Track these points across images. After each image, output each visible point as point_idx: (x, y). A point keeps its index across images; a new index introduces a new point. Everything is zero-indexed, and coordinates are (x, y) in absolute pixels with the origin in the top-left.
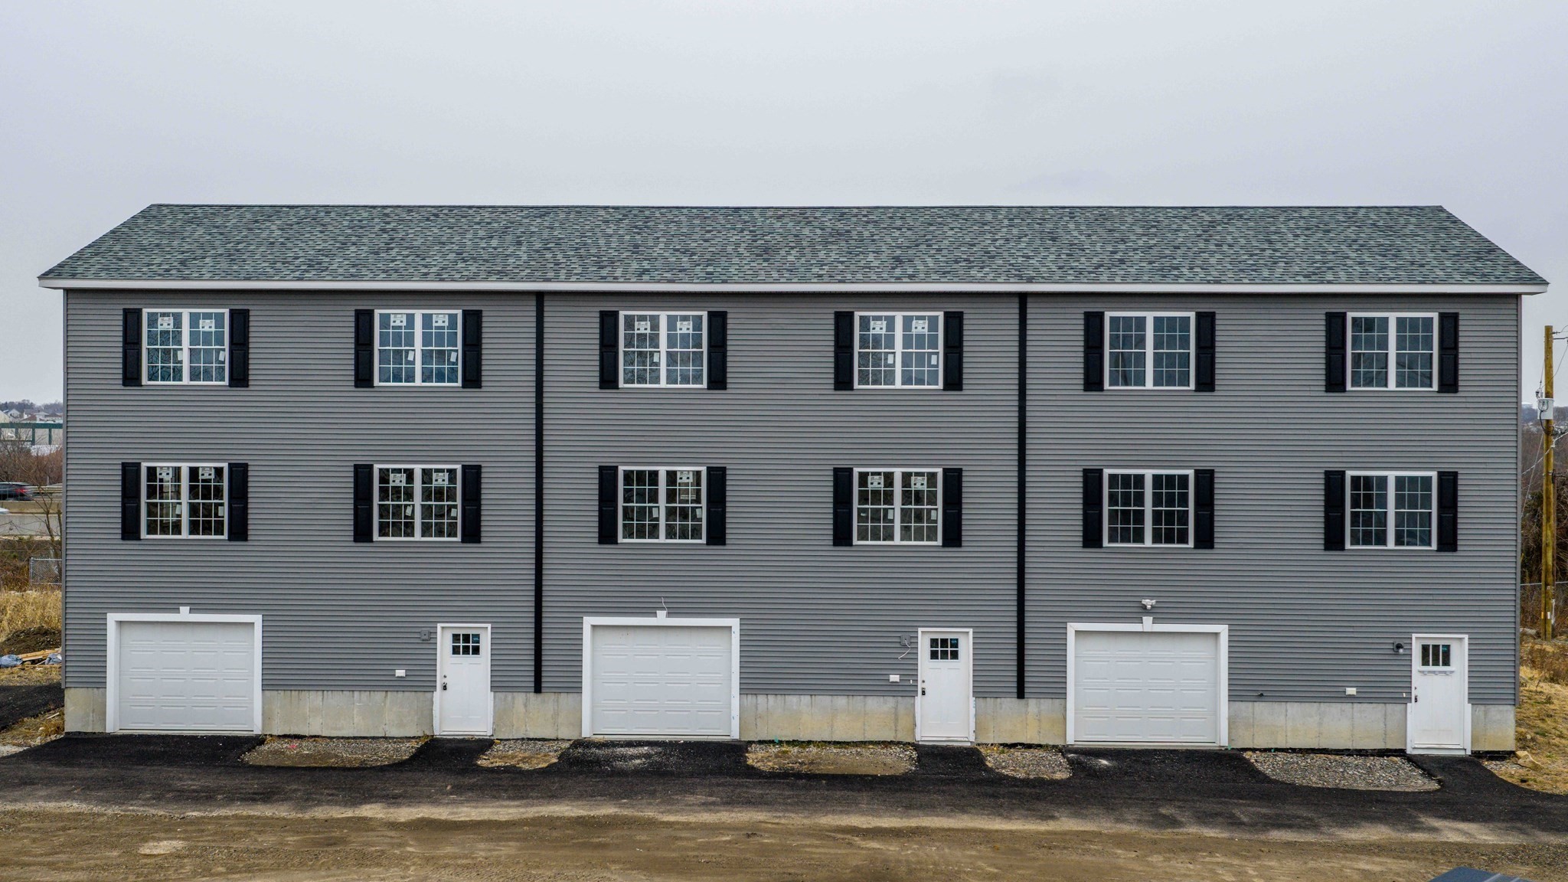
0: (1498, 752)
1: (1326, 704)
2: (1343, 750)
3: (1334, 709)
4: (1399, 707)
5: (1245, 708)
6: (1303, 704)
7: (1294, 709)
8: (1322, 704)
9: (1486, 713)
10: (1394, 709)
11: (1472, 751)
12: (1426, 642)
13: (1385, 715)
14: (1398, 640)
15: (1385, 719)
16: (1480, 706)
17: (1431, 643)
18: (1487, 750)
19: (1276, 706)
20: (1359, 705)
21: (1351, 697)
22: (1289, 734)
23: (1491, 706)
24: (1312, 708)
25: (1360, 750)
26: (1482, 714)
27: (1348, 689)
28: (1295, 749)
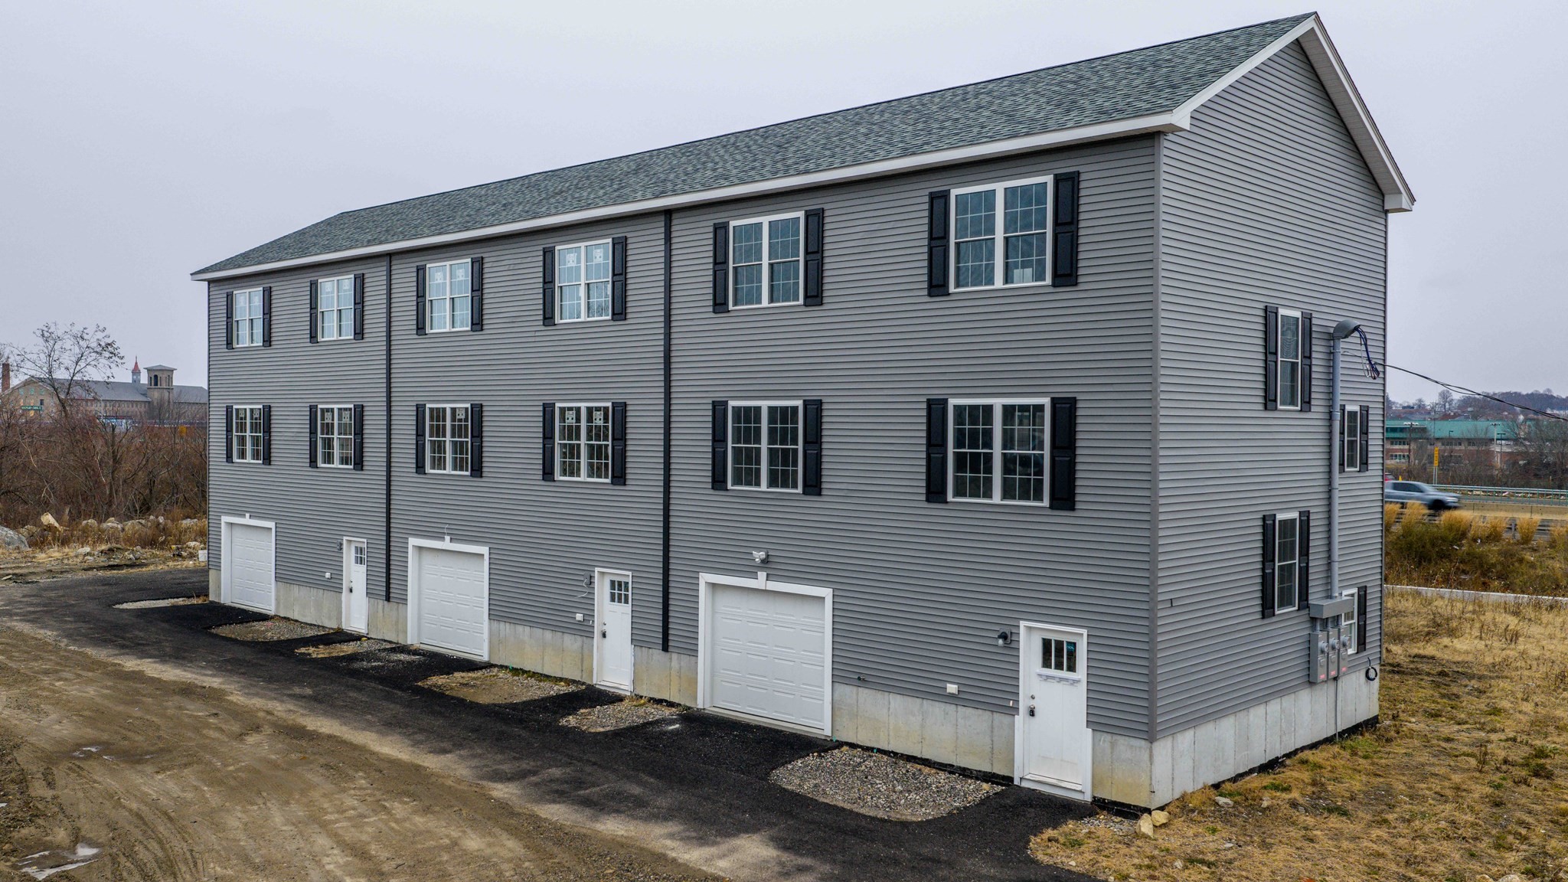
0: (1129, 806)
1: (929, 701)
2: (946, 765)
3: (937, 710)
4: (1006, 719)
5: (848, 692)
6: (906, 697)
7: (897, 702)
8: (925, 701)
9: (1113, 745)
10: (1000, 719)
11: (1094, 797)
12: (1048, 636)
13: (992, 728)
14: (1002, 627)
15: (992, 732)
16: (1105, 734)
17: (1053, 637)
18: (1113, 799)
19: (879, 695)
20: (964, 709)
21: (952, 696)
22: (891, 733)
23: (1119, 737)
24: (913, 704)
25: (964, 769)
26: (1107, 745)
27: (949, 685)
28: (897, 754)
